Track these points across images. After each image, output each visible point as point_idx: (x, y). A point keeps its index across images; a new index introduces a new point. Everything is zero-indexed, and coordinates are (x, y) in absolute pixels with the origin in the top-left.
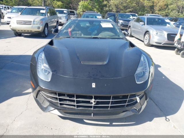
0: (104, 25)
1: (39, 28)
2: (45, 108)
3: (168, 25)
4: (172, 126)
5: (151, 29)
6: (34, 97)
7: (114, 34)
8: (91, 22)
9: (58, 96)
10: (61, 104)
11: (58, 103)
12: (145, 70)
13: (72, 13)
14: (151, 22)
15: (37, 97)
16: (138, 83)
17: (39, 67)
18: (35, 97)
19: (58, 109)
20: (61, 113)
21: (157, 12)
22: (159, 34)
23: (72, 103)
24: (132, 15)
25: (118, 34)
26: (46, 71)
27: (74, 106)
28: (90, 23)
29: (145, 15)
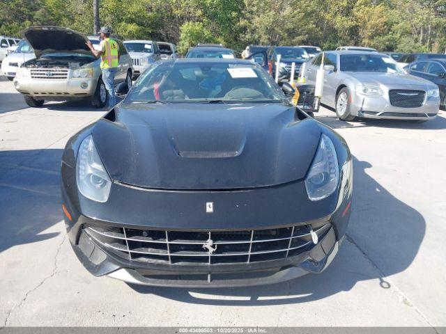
0: (236, 73)
1: (84, 85)
2: (97, 266)
3: (389, 70)
4: (401, 299)
5: (352, 80)
6: (71, 243)
7: (260, 93)
8: (205, 67)
9: (127, 237)
10: (134, 256)
11: (128, 253)
12: (330, 169)
13: (165, 49)
14: (350, 64)
15: (77, 243)
16: (313, 199)
17: (80, 172)
18: (74, 243)
19: (127, 268)
20: (134, 276)
21: (366, 41)
22: (370, 90)
23: (161, 253)
24: (306, 49)
25: (270, 93)
26: (97, 179)
27: (165, 258)
28: (202, 69)
29: (339, 49)
